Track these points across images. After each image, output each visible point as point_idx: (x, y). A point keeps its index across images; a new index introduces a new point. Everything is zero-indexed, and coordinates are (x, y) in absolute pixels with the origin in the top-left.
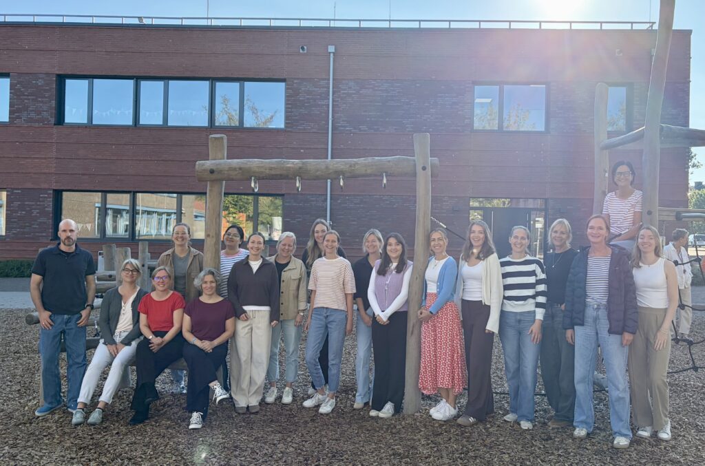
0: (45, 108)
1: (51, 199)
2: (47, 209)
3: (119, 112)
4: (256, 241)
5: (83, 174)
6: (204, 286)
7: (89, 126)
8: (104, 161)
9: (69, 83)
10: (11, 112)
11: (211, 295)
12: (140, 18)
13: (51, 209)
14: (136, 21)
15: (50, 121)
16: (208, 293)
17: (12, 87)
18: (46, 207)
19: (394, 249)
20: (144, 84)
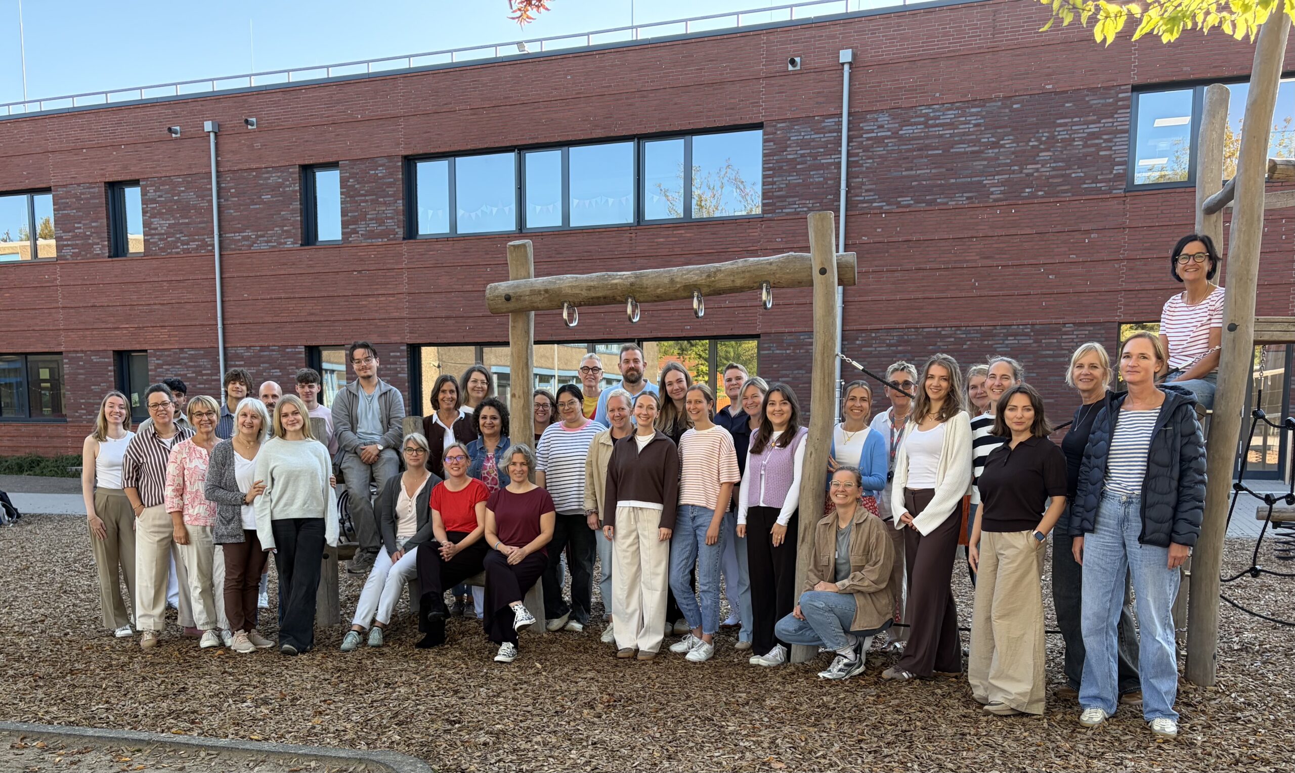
0: (389, 212)
1: (406, 359)
2: (400, 375)
3: (495, 210)
4: (645, 404)
5: (447, 318)
6: (511, 468)
7: (453, 239)
8: (476, 294)
9: (423, 169)
10: (344, 224)
11: (520, 483)
12: (520, 44)
13: (406, 375)
14: (514, 51)
15: (397, 233)
16: (517, 479)
17: (343, 182)
18: (400, 373)
19: (778, 412)
20: (531, 158)
